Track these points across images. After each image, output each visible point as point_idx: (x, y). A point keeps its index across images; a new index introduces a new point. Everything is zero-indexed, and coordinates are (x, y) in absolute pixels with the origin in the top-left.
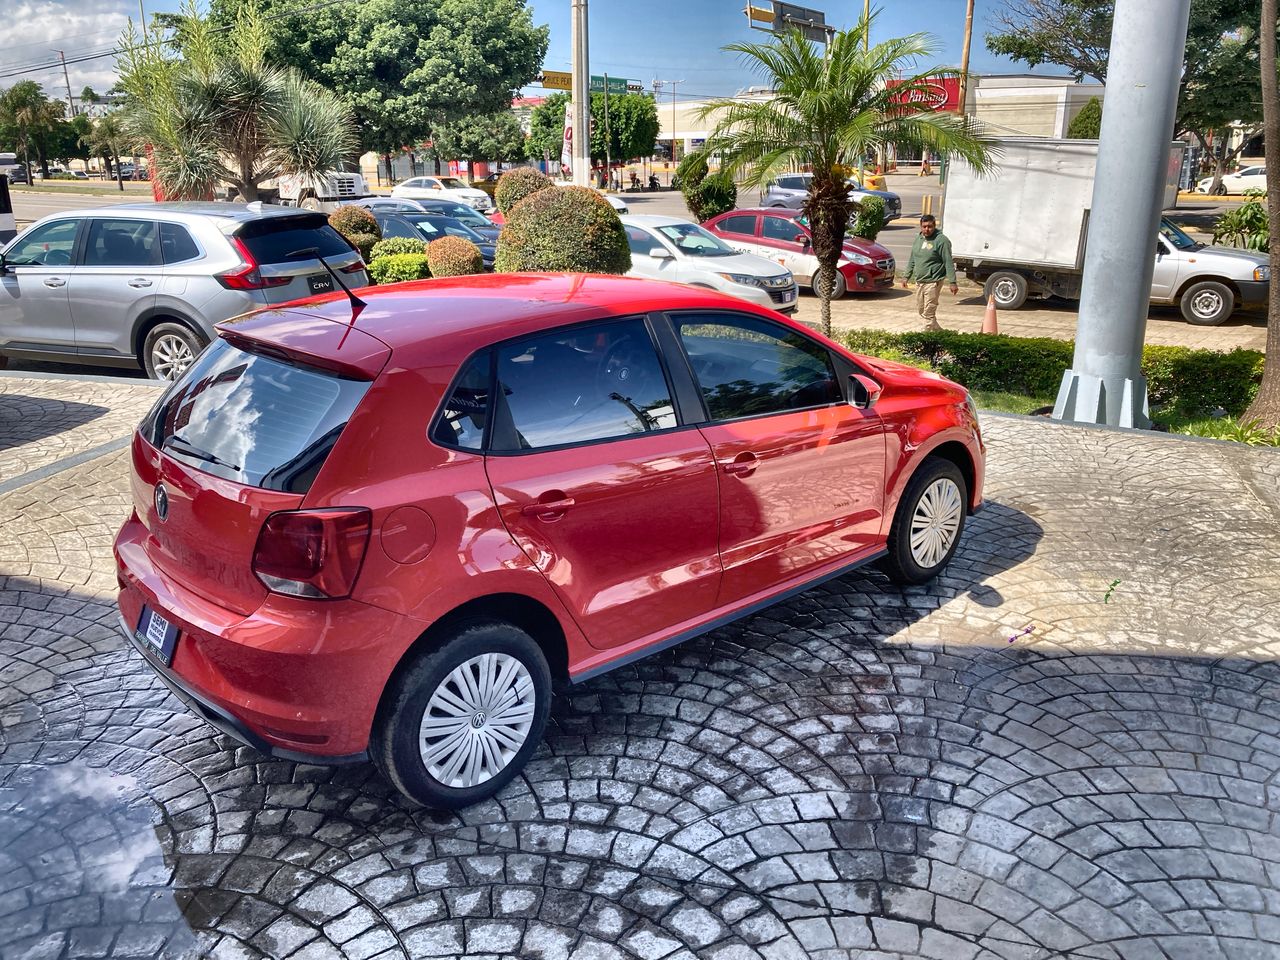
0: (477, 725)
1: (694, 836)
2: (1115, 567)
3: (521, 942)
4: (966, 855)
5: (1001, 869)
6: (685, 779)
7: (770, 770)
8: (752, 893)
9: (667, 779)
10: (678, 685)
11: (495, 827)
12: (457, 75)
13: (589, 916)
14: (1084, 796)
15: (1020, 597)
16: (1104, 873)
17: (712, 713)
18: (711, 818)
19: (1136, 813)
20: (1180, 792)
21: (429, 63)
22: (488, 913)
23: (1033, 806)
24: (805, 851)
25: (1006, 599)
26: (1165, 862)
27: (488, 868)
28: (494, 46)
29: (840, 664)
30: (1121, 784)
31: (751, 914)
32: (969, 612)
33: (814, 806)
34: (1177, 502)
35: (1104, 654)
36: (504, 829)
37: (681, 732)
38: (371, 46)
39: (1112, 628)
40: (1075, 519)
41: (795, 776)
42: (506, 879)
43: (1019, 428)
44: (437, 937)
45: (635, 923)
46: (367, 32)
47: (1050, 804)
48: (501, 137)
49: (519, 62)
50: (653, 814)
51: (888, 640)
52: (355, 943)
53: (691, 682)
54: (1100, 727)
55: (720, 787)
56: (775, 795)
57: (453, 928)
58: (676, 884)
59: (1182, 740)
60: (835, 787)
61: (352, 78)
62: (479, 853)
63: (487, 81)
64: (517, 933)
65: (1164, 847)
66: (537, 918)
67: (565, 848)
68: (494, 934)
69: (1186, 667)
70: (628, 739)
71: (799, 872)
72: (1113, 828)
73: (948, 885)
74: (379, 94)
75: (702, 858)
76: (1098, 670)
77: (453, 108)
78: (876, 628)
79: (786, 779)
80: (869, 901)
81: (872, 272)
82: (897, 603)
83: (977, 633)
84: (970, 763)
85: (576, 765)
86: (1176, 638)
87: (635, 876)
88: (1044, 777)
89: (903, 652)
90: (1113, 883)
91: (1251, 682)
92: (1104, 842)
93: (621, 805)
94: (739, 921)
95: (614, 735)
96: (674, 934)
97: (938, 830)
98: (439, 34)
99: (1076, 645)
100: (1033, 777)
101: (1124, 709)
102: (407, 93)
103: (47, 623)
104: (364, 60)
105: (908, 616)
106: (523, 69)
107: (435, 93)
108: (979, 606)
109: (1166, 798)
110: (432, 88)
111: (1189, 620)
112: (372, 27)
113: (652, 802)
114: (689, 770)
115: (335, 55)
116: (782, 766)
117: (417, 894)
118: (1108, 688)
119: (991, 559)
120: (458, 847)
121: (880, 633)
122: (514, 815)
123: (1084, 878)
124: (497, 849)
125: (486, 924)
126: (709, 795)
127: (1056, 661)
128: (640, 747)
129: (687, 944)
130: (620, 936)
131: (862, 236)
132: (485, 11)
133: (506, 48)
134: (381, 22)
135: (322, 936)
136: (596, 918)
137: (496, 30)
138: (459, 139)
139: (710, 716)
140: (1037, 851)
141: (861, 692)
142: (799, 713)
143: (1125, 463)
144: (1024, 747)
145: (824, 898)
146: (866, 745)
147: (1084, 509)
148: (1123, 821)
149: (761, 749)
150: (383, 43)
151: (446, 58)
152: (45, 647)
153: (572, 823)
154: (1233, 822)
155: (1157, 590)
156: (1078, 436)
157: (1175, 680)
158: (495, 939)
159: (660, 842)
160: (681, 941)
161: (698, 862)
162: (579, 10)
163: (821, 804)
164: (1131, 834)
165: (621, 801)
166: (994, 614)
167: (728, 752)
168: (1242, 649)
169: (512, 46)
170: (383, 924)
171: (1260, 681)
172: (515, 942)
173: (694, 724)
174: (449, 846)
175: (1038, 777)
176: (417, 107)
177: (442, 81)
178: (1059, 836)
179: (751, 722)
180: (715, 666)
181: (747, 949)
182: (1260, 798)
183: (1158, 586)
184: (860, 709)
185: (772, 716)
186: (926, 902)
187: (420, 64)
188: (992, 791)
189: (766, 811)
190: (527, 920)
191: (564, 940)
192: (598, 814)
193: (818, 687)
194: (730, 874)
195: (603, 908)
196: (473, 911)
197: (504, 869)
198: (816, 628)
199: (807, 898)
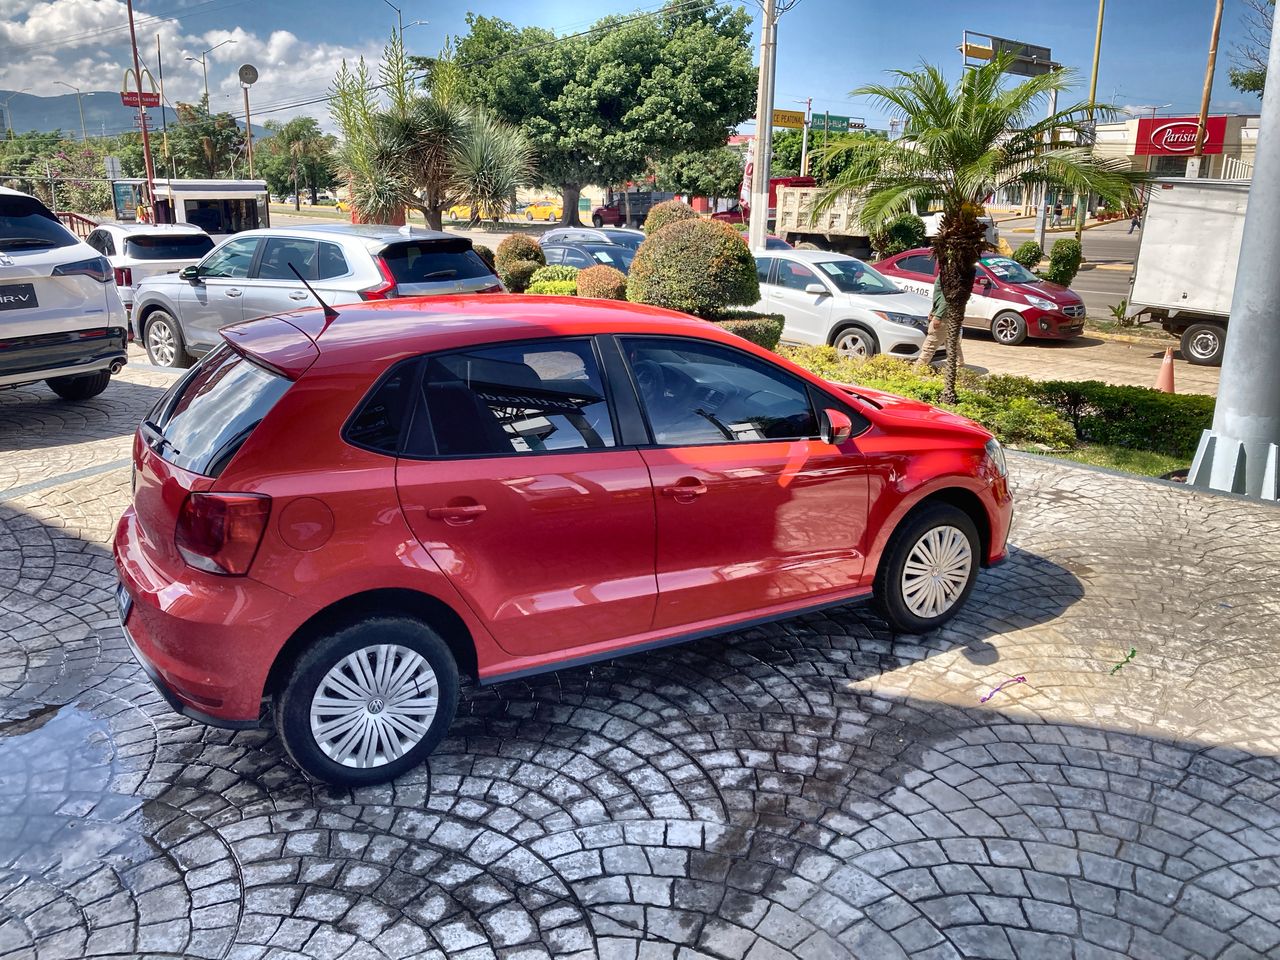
0: (373, 711)
1: (553, 845)
2: (1145, 639)
3: (345, 914)
4: (811, 904)
5: (839, 923)
6: (575, 790)
7: (660, 794)
8: (578, 904)
9: (558, 788)
10: (618, 702)
11: (378, 809)
12: (674, 111)
13: (418, 901)
14: (971, 865)
15: (1019, 658)
16: (948, 943)
17: (635, 733)
18: (578, 831)
19: (1020, 890)
20: (1081, 877)
21: (648, 101)
22: (331, 885)
23: (910, 867)
24: (652, 875)
25: (1002, 658)
26: (1022, 944)
27: (351, 843)
28: (713, 84)
29: (787, 702)
30: (1019, 858)
31: (567, 924)
32: (956, 667)
33: (686, 834)
34: (1259, 579)
35: (1079, 727)
36: (386, 811)
37: (594, 747)
38: (596, 84)
39: (1103, 701)
40: (1127, 585)
41: (681, 803)
42: (363, 858)
43: (1119, 486)
44: (276, 898)
45: (456, 914)
46: (593, 72)
47: (929, 868)
48: (719, 173)
49: (736, 99)
50: (526, 817)
51: (851, 685)
52: (205, 891)
53: (631, 702)
54: (1028, 798)
55: (603, 802)
56: (652, 818)
57: (293, 892)
58: (512, 886)
59: (1115, 824)
60: (716, 818)
61: (576, 114)
62: (353, 830)
63: (703, 118)
64: (347, 905)
65: (1030, 928)
66: (370, 896)
67: (429, 837)
68: (326, 903)
69: (1166, 750)
70: (541, 746)
71: (635, 893)
72: (982, 901)
73: (776, 929)
74: (600, 130)
75: (550, 866)
76: (1062, 741)
77: (667, 144)
78: (846, 672)
79: (673, 803)
80: (689, 931)
81: (1057, 318)
82: (882, 649)
83: (950, 689)
84: (867, 816)
85: (480, 764)
86: (1172, 719)
87: (479, 871)
88: (938, 841)
89: (860, 700)
90: (952, 955)
91: (1231, 775)
92: (968, 913)
93: (502, 806)
94: (551, 929)
95: (531, 741)
96: (485, 931)
97: (796, 875)
98: (661, 73)
99: (1053, 714)
100: (927, 839)
101: (1069, 784)
102: (626, 129)
103: (105, 585)
104: (588, 98)
105: (887, 663)
106: (740, 107)
107: (652, 130)
108: (968, 662)
109: (1062, 879)
110: (649, 124)
111: (1198, 703)
112: (599, 66)
113: (531, 806)
114: (584, 784)
115: (562, 93)
116: (675, 791)
117: (279, 857)
118: (1063, 760)
119: (1010, 617)
120: (337, 821)
121: (848, 677)
122: (401, 801)
123: (923, 945)
124: (370, 828)
125: (325, 892)
126: (590, 809)
127: (1022, 727)
128: (549, 756)
129: (493, 942)
130: (434, 924)
131: (1054, 281)
132: (706, 51)
133: (725, 86)
134: (607, 61)
135: (181, 880)
136: (422, 904)
137: (717, 69)
138: (680, 175)
139: (632, 735)
140: (887, 911)
141: (795, 732)
142: (720, 744)
143: (1222, 532)
144: (935, 807)
145: (646, 921)
146: (771, 783)
147: (1145, 576)
148: (1000, 896)
149: (663, 773)
150: (607, 82)
151: (666, 96)
152: (95, 605)
153: (452, 816)
154: (1125, 916)
155: (1178, 668)
156: (1182, 500)
157: (1144, 762)
158: (324, 907)
159: (519, 844)
160: (488, 937)
161: (544, 868)
162: (767, 48)
163: (692, 832)
164: (998, 909)
165: (504, 802)
166: (978, 672)
167: (630, 771)
168: (1243, 740)
169: (730, 85)
170: (236, 878)
171: (1245, 775)
172: (340, 913)
173: (612, 741)
174: (330, 820)
175: (932, 839)
176: (635, 144)
177: (659, 118)
178: (920, 900)
179: (668, 746)
180: (662, 690)
181: (545, 954)
182: (1171, 896)
183: (1183, 664)
184: (786, 747)
185: (691, 744)
186: (744, 942)
187: (640, 102)
188: (874, 845)
189: (635, 833)
190: (361, 895)
191: (384, 918)
192: (474, 810)
193: (753, 722)
194: (568, 884)
195: (434, 896)
196: (319, 880)
197: (366, 848)
198: (784, 665)
199: (628, 919)
